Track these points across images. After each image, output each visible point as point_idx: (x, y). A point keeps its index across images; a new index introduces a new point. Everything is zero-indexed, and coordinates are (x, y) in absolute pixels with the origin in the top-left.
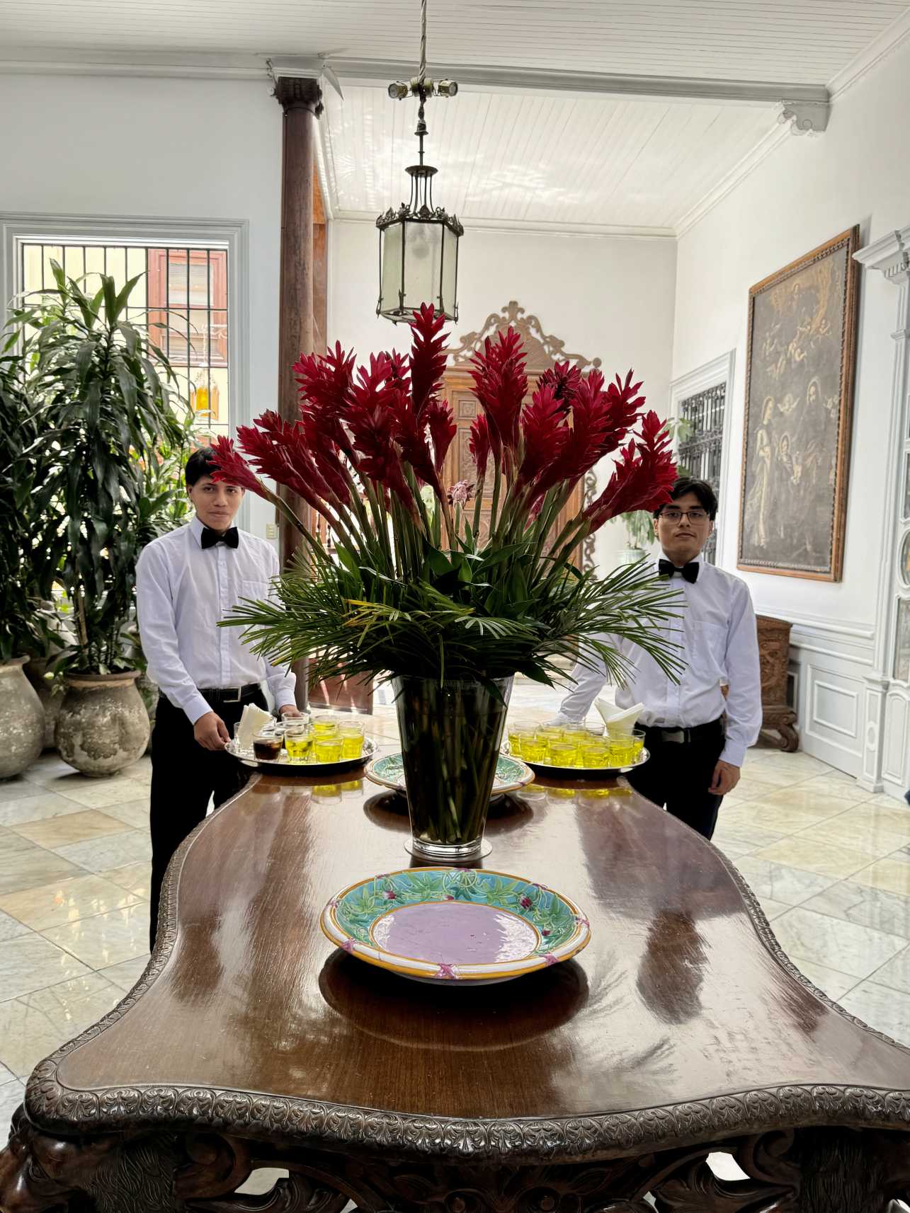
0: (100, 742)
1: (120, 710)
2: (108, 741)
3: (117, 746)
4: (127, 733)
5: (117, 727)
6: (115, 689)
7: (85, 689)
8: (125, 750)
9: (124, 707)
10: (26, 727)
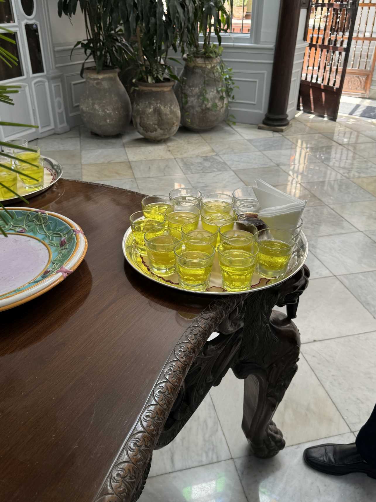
0: (148, 123)
1: (158, 105)
2: (151, 123)
3: (156, 126)
4: (162, 120)
5: (156, 115)
6: (157, 92)
7: (142, 91)
8: (161, 129)
9: (161, 104)
10: (114, 110)
